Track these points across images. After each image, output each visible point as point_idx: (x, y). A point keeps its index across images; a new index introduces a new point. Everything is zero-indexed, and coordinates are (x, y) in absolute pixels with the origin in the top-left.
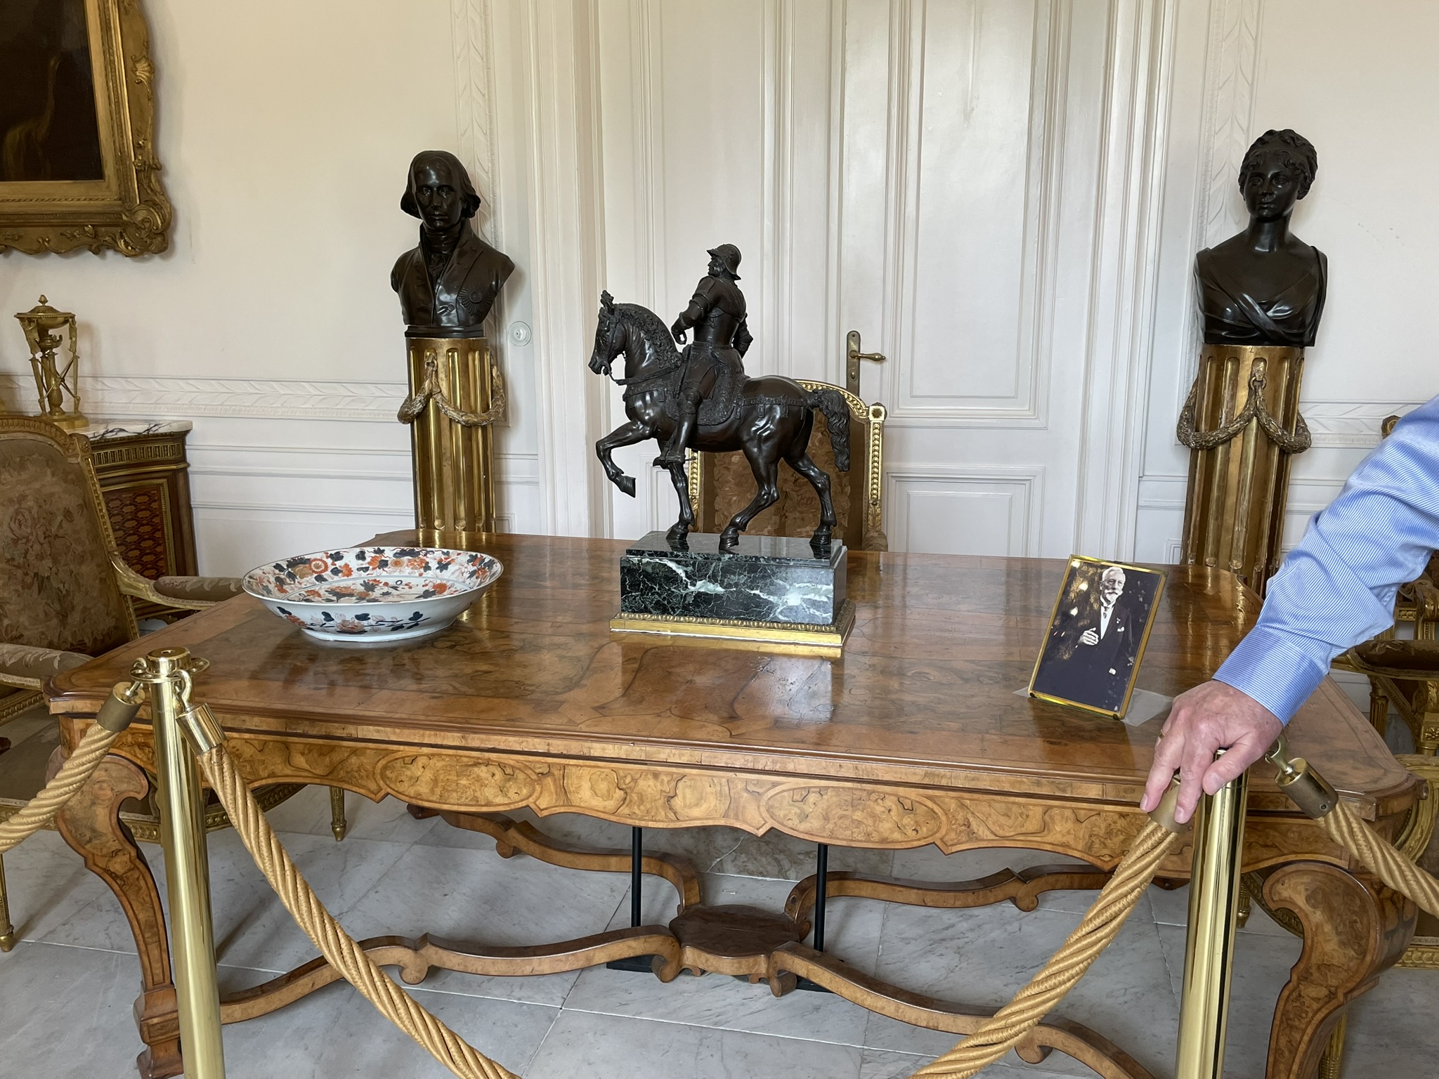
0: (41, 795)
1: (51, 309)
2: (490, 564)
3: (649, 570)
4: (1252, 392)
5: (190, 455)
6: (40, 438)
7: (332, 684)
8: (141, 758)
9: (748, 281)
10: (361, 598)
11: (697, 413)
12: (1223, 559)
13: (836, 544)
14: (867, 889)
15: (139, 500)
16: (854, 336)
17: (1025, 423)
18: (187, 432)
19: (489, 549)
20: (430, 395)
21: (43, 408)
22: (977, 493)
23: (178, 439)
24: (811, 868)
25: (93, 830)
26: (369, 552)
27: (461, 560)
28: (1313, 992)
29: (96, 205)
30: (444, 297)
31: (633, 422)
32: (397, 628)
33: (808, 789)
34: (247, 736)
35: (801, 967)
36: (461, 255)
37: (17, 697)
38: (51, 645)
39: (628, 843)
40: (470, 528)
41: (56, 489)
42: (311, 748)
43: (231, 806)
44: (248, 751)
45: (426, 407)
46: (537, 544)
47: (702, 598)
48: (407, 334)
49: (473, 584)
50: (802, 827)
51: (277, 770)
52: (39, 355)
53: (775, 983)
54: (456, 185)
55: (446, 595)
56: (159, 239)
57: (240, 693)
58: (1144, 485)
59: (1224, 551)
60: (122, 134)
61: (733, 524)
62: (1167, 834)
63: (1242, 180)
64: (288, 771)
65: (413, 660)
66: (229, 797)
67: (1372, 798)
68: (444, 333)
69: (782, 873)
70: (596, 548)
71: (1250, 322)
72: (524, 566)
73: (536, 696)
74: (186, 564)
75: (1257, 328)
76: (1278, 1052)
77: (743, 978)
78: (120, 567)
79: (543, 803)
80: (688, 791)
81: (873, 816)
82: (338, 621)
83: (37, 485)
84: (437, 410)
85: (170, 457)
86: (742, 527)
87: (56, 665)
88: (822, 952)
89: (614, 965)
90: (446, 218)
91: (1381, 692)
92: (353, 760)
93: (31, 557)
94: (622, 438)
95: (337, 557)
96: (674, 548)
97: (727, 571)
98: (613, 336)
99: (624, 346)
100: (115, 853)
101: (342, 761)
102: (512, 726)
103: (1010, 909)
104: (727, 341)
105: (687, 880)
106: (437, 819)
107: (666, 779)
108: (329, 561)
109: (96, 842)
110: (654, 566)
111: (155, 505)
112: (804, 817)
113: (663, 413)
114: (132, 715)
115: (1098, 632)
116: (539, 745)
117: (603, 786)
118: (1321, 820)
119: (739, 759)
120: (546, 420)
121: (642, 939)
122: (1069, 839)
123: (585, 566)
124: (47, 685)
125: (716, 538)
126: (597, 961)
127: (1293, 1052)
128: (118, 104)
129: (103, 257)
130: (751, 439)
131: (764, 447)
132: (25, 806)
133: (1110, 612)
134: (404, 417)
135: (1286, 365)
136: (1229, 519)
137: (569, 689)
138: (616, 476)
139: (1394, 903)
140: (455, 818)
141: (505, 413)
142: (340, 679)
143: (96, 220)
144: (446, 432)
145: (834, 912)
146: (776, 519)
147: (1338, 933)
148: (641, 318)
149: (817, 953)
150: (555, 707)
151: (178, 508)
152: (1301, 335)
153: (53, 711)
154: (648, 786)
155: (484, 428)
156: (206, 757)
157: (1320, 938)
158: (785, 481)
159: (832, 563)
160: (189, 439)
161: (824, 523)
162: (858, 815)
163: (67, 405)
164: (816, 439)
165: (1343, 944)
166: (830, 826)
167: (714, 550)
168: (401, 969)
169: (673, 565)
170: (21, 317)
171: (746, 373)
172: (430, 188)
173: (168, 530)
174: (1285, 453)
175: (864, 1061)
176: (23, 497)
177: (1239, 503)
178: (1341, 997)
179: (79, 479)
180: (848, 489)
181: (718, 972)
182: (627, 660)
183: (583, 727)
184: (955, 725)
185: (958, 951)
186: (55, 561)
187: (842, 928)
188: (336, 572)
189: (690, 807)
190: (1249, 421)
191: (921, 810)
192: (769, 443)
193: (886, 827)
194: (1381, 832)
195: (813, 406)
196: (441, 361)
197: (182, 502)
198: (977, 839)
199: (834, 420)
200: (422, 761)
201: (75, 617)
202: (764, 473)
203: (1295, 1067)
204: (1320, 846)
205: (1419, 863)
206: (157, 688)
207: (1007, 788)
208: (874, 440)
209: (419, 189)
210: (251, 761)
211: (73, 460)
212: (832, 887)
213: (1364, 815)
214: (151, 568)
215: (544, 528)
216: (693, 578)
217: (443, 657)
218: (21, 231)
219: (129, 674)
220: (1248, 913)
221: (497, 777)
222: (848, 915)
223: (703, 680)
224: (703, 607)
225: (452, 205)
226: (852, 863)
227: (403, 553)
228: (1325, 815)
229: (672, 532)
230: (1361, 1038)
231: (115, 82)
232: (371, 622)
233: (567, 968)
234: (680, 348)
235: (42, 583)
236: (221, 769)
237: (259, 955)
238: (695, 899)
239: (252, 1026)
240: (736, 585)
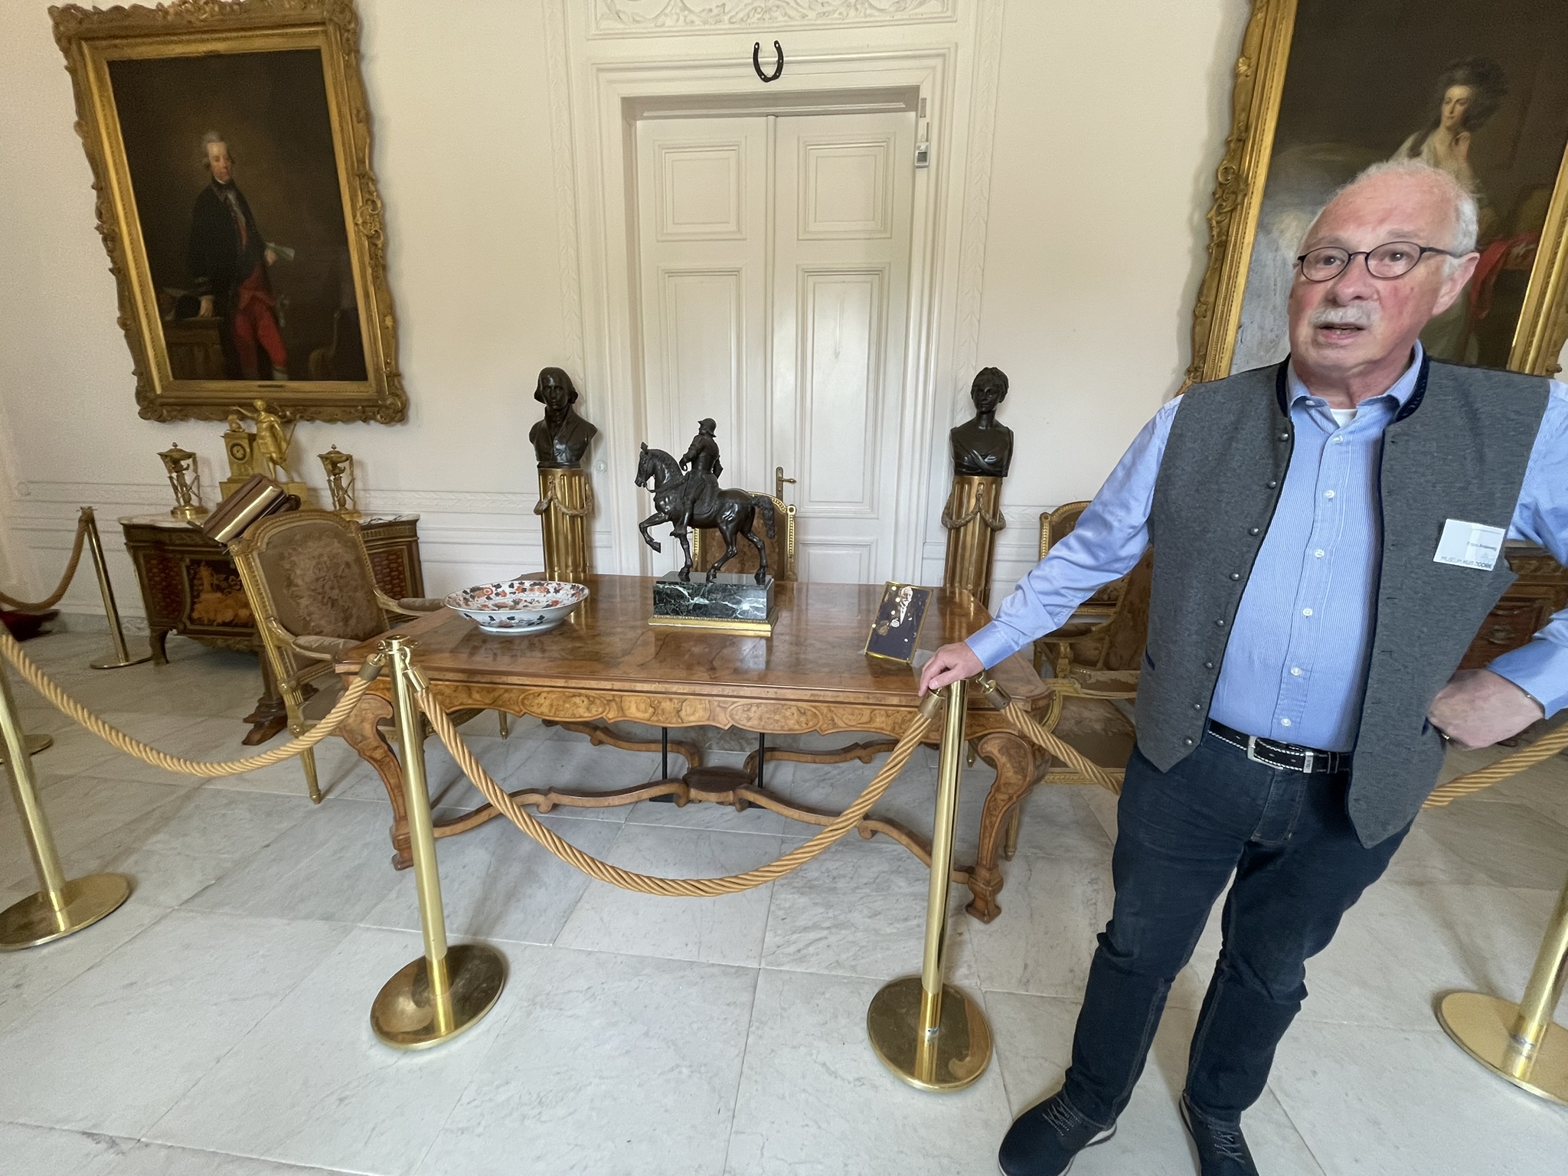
0: (328, 716)
1: (338, 453)
2: (583, 589)
3: (669, 592)
4: (978, 500)
5: (419, 533)
6: (330, 522)
7: (495, 655)
8: (388, 696)
9: (720, 438)
10: (512, 608)
11: (693, 508)
12: (964, 584)
13: (768, 577)
14: (786, 755)
15: (391, 557)
16: (780, 470)
17: (866, 516)
18: (417, 521)
19: (585, 582)
20: (551, 500)
21: (335, 507)
22: (843, 552)
23: (413, 523)
24: (756, 746)
25: (363, 736)
26: (516, 584)
27: (567, 587)
28: (1001, 797)
29: (364, 395)
30: (558, 447)
31: (659, 513)
32: (531, 624)
33: (751, 704)
34: (447, 683)
35: (751, 796)
36: (567, 423)
37: (321, 665)
38: (339, 637)
39: (660, 737)
40: (575, 571)
41: (340, 551)
42: (482, 689)
43: (434, 720)
44: (448, 691)
45: (549, 506)
46: (612, 579)
47: (697, 607)
48: (538, 466)
49: (574, 600)
50: (749, 724)
51: (464, 701)
52: (332, 478)
53: (738, 806)
54: (565, 386)
55: (558, 606)
56: (400, 414)
57: (445, 660)
58: (927, 547)
59: (964, 580)
60: (378, 356)
61: (713, 567)
62: (927, 719)
63: (972, 393)
64: (470, 702)
65: (539, 641)
66: (433, 715)
67: (1029, 700)
68: (559, 466)
69: (742, 749)
70: (644, 580)
71: (976, 464)
72: (604, 591)
73: (606, 659)
74: (418, 592)
75: (980, 468)
76: (985, 827)
77: (721, 803)
78: (378, 593)
79: (610, 716)
80: (688, 708)
81: (785, 717)
82: (497, 620)
83: (328, 549)
84: (555, 508)
85: (407, 534)
86: (718, 569)
87: (341, 647)
88: (762, 789)
89: (652, 799)
90: (559, 403)
91: (1039, 649)
92: (506, 695)
93: (327, 588)
94: (653, 521)
95: (498, 586)
96: (682, 580)
97: (710, 592)
98: (648, 466)
99: (653, 472)
100: (376, 748)
101: (500, 696)
102: (593, 675)
103: (858, 762)
104: (710, 469)
105: (692, 755)
106: (558, 727)
107: (676, 701)
108: (494, 589)
109: (364, 742)
110: (671, 589)
111: (400, 560)
112: (749, 719)
113: (675, 508)
114: (378, 672)
115: (899, 620)
116: (608, 685)
117: (642, 707)
118: (1003, 711)
119: (715, 690)
120: (616, 514)
121: (668, 785)
122: (883, 725)
123: (638, 592)
124: (334, 657)
125: (705, 575)
126: (643, 798)
127: (992, 827)
128: (375, 338)
129: (368, 424)
130: (722, 522)
131: (730, 526)
132: (319, 723)
133: (905, 610)
134: (537, 512)
135: (994, 486)
136: (966, 564)
137: (624, 655)
138: (650, 542)
139: (1039, 751)
140: (567, 725)
141: (593, 509)
142: (499, 652)
143: (364, 404)
144: (560, 520)
145: (768, 769)
146: (739, 565)
147: (1013, 767)
148: (663, 457)
149: (759, 789)
150: (617, 665)
151: (413, 563)
152: (1001, 472)
153: (337, 672)
154: (667, 705)
155: (582, 518)
156: (419, 694)
157: (1005, 770)
158: (744, 546)
159: (766, 587)
160: (418, 524)
161: (761, 567)
162: (777, 717)
163: (349, 505)
164: (757, 523)
165: (1015, 773)
166: (763, 723)
167: (704, 581)
168: (538, 806)
169: (681, 589)
170: (321, 457)
171: (720, 487)
172: (550, 387)
173: (408, 574)
174: (993, 531)
175: (783, 842)
176: (321, 555)
177: (971, 556)
178: (1015, 799)
179: (355, 545)
180: (777, 550)
181: (708, 801)
182: (657, 640)
183: (632, 675)
184: (826, 670)
185: (832, 785)
186: (341, 590)
187: (772, 777)
188: (497, 594)
189: (689, 715)
190: (976, 514)
191: (809, 713)
192: (733, 524)
193: (791, 723)
194: (1034, 717)
195: (755, 505)
196: (557, 481)
197: (415, 558)
198: (837, 727)
199: (766, 512)
200: (543, 695)
201: (353, 622)
202: (729, 540)
203: (993, 835)
204: (1004, 725)
205: (1053, 733)
206: (391, 657)
207: (852, 700)
208: (790, 524)
209: (544, 388)
210: (449, 697)
211: (350, 535)
212: (767, 755)
213: (1025, 709)
214: (396, 593)
215: (616, 571)
216: (692, 596)
217: (555, 639)
218: (320, 409)
219: (377, 651)
220: (974, 761)
221: (585, 702)
222: (776, 768)
223: (697, 650)
224: (699, 611)
225: (562, 397)
226: (779, 742)
227: (535, 584)
228: (1004, 708)
229: (681, 573)
230: (1026, 819)
231: (373, 327)
232: (516, 621)
233: (628, 802)
234: (684, 473)
235: (334, 603)
236: (428, 701)
237: (459, 802)
238: (696, 764)
239: (454, 838)
240: (715, 599)
